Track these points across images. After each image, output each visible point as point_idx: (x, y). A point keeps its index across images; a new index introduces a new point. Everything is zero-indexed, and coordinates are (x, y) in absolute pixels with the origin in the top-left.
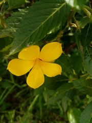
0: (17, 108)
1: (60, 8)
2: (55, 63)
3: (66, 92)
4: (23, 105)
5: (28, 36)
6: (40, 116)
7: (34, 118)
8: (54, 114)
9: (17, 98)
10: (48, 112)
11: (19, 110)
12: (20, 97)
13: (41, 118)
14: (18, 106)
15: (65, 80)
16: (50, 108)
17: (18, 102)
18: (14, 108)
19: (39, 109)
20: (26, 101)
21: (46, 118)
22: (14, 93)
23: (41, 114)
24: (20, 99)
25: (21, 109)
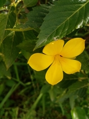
0: (20, 105)
1: (85, 4)
2: (75, 59)
3: (77, 91)
4: (27, 102)
5: (54, 30)
6: (42, 113)
7: (37, 116)
8: (56, 112)
9: (20, 95)
10: (50, 110)
11: (22, 107)
12: (23, 95)
13: (43, 116)
14: (21, 103)
15: (75, 79)
16: (53, 106)
17: (20, 99)
18: (17, 106)
19: (42, 107)
20: (29, 99)
21: (48, 115)
22: (17, 91)
23: (44, 111)
24: (23, 96)
25: (25, 106)
